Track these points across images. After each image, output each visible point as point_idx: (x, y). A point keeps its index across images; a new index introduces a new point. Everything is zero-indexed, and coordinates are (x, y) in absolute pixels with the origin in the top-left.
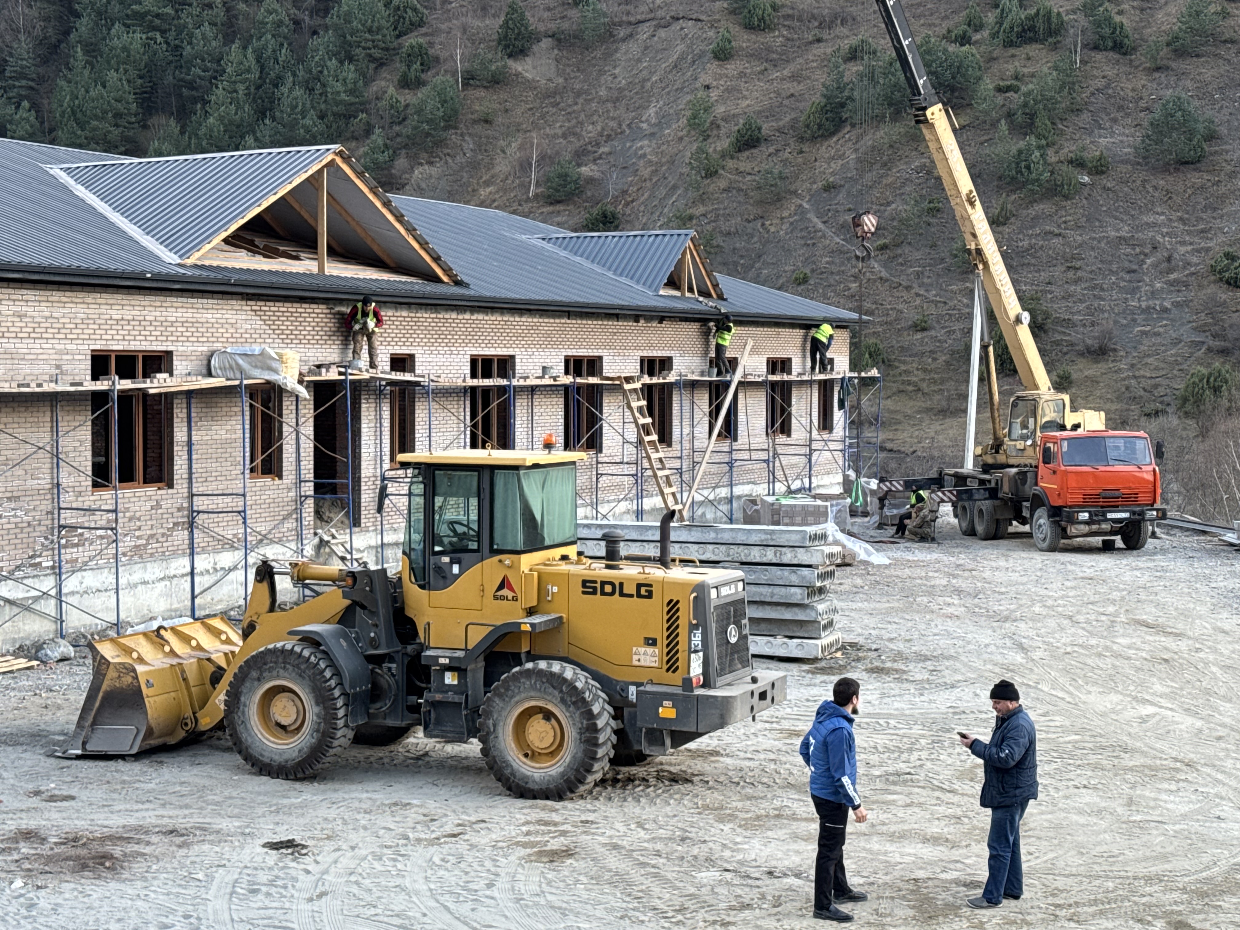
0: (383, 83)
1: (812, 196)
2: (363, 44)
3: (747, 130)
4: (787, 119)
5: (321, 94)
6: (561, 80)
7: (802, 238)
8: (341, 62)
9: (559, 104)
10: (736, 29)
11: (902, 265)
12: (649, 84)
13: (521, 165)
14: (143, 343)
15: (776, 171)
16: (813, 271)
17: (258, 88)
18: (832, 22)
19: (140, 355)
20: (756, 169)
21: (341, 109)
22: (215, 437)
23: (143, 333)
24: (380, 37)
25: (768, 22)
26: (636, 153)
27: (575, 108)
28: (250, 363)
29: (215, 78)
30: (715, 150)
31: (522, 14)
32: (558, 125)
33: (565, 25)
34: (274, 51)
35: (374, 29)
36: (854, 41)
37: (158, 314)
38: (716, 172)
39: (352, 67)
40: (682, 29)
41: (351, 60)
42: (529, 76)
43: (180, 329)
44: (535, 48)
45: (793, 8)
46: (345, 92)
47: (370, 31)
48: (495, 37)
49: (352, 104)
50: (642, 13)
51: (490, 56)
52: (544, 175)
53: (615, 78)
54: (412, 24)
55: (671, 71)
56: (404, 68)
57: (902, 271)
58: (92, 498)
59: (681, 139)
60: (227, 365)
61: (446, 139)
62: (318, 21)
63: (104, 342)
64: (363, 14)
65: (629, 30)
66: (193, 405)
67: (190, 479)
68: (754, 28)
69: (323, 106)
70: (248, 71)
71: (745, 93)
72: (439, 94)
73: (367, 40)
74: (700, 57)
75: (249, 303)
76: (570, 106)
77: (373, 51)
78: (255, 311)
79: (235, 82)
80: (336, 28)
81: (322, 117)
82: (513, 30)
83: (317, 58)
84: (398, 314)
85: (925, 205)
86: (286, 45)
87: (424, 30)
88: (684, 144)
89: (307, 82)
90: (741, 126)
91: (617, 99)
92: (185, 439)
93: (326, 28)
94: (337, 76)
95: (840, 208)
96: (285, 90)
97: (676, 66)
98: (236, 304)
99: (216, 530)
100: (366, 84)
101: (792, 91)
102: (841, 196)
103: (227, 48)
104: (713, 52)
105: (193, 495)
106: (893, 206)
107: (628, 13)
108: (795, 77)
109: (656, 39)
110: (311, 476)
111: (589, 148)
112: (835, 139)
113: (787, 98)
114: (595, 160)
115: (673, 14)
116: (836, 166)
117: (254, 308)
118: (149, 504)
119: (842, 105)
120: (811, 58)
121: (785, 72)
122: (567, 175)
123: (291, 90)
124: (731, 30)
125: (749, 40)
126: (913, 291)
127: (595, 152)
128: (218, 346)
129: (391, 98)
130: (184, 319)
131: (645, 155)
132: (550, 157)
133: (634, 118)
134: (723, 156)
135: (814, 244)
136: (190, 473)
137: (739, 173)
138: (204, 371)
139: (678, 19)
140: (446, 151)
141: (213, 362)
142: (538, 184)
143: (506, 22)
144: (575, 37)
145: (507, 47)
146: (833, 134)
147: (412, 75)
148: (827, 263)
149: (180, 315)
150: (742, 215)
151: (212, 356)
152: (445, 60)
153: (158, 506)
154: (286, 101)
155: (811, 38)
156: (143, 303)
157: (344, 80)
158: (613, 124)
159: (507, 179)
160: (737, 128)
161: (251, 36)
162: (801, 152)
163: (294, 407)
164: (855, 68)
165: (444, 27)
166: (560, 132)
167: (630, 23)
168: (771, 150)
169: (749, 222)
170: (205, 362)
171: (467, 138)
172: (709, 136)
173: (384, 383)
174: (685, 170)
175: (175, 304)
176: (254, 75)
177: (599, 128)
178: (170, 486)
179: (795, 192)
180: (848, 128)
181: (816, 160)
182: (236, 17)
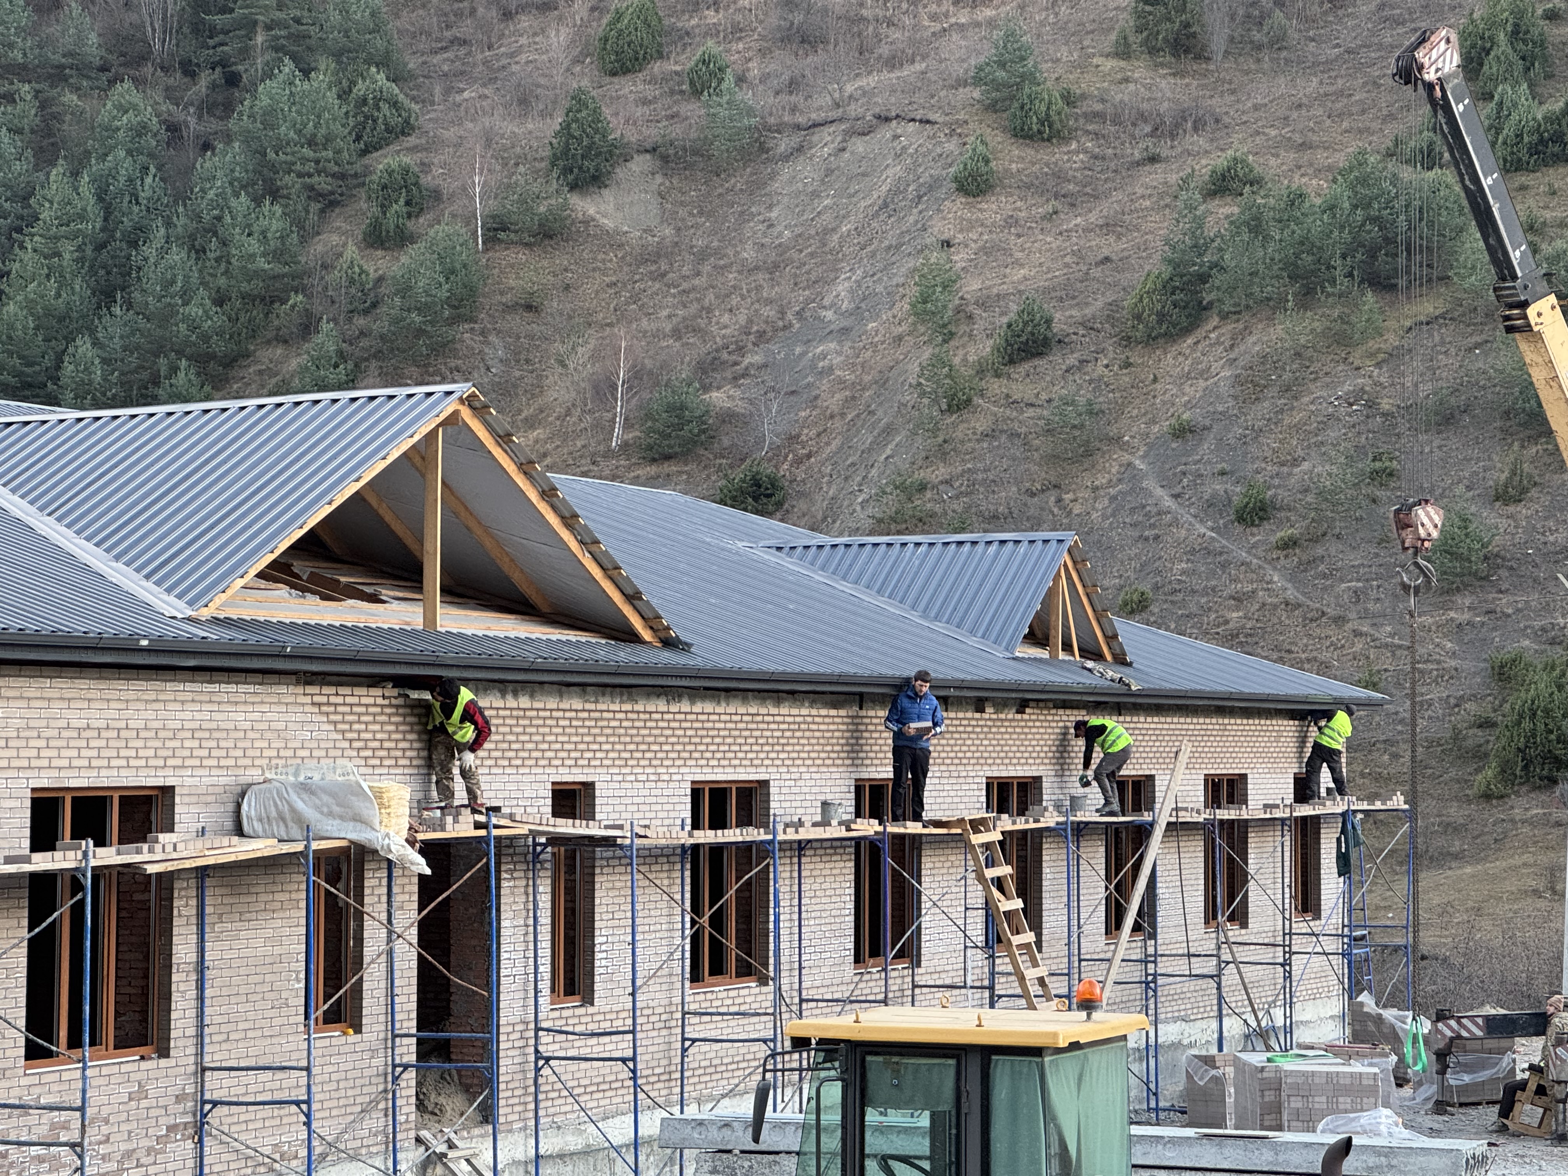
0: (335, 239)
1: (1150, 446)
2: (298, 167)
3: (1026, 324)
4: (1099, 304)
5: (218, 260)
6: (668, 231)
7: (1134, 525)
8: (258, 201)
9: (664, 275)
10: (997, 139)
11: (1325, 576)
12: (836, 237)
13: (597, 389)
14: (123, 772)
15: (1082, 401)
16: (1156, 588)
17: (100, 247)
18: (1177, 125)
19: (116, 796)
20: (1044, 396)
21: (256, 286)
22: (244, 953)
23: (123, 753)
24: (330, 154)
25: (1058, 126)
26: (813, 367)
27: (696, 282)
28: (317, 808)
29: (19, 230)
30: (965, 360)
31: (596, 111)
32: (665, 313)
33: (677, 131)
34: (130, 180)
35: (320, 138)
36: (1220, 161)
37: (151, 715)
38: (969, 401)
39: (278, 209)
40: (896, 137)
41: (275, 194)
42: (608, 223)
43: (187, 744)
44: (620, 172)
45: (1103, 101)
46: (264, 255)
47: (311, 143)
48: (547, 152)
49: (276, 277)
50: (820, 108)
51: (535, 188)
52: (640, 407)
53: (771, 226)
54: (389, 130)
55: (876, 215)
56: (376, 210)
57: (1325, 589)
58: (25, 1081)
59: (900, 338)
60: (274, 814)
61: (453, 341)
62: (213, 125)
63: (55, 773)
64: (298, 112)
65: (796, 139)
66: (208, 892)
67: (200, 1036)
68: (1031, 138)
69: (222, 281)
70: (82, 217)
71: (1019, 255)
72: (440, 257)
73: (305, 160)
74: (931, 188)
75: (310, 689)
76: (685, 278)
77: (316, 179)
78: (319, 705)
79: (57, 238)
80: (248, 138)
81: (219, 302)
82: (579, 140)
83: (211, 194)
84: (565, 705)
85: (1367, 465)
86: (153, 169)
87: (412, 141)
88: (903, 349)
89: (192, 237)
90: (1012, 316)
91: (776, 266)
92: (193, 957)
93: (228, 138)
94: (249, 226)
95: (1206, 470)
96: (150, 251)
97: (886, 205)
98: (287, 692)
99: (242, 1138)
100: (304, 240)
101: (1106, 252)
102: (1207, 446)
103: (41, 175)
104: (956, 179)
105: (204, 1070)
106: (1306, 466)
107: (794, 110)
108: (1108, 227)
109: (847, 155)
110: (411, 1026)
111: (725, 356)
112: (1190, 341)
113: (1097, 264)
114: (735, 378)
115: (877, 110)
116: (1194, 390)
117: (317, 699)
118: (125, 1090)
119: (1203, 278)
120: (1140, 191)
121: (1093, 217)
122: (683, 407)
123: (163, 252)
124: (988, 139)
125: (1022, 159)
126: (1349, 626)
127: (736, 364)
128: (254, 775)
129: (351, 266)
130: (196, 725)
131: (831, 369)
132: (650, 372)
133: (807, 302)
134: (981, 372)
135: (1157, 538)
136: (201, 1026)
137: (1011, 402)
138: (229, 824)
139: (887, 119)
140: (453, 363)
141: (245, 807)
142: (628, 425)
143: (566, 126)
144: (696, 152)
145: (567, 170)
146: (1187, 331)
147: (390, 222)
148: (1183, 572)
149: (188, 715)
150: (1018, 482)
151: (243, 795)
152: (452, 195)
153: (142, 1093)
154: (149, 271)
155: (1137, 156)
156: (124, 695)
157: (264, 233)
158: (769, 312)
159: (568, 413)
160: (1005, 320)
161: (87, 153)
162: (1127, 365)
163: (384, 890)
164: (1227, 210)
165: (450, 134)
166: (668, 327)
167: (798, 127)
168: (1072, 360)
169: (1033, 495)
170: (231, 807)
171: (492, 338)
172: (952, 334)
173: (543, 840)
174: (910, 398)
175: (181, 696)
176: (93, 225)
177: (742, 319)
178: (164, 1052)
179: (1117, 440)
180: (1215, 321)
181: (1155, 380)
182: (56, 117)
